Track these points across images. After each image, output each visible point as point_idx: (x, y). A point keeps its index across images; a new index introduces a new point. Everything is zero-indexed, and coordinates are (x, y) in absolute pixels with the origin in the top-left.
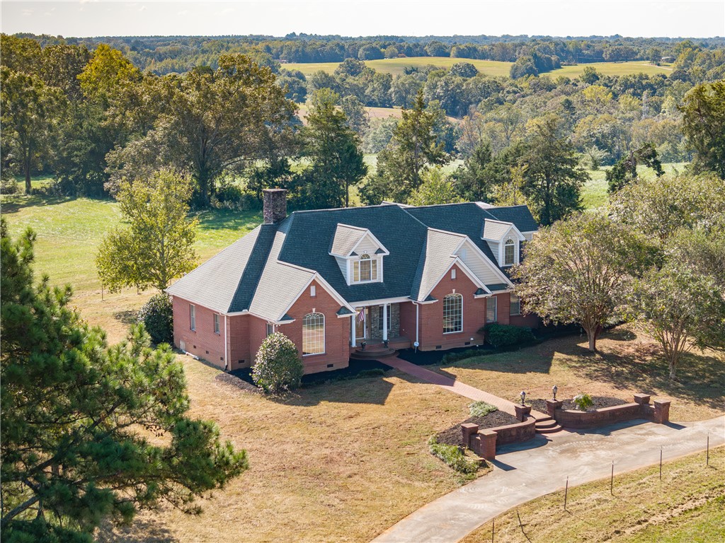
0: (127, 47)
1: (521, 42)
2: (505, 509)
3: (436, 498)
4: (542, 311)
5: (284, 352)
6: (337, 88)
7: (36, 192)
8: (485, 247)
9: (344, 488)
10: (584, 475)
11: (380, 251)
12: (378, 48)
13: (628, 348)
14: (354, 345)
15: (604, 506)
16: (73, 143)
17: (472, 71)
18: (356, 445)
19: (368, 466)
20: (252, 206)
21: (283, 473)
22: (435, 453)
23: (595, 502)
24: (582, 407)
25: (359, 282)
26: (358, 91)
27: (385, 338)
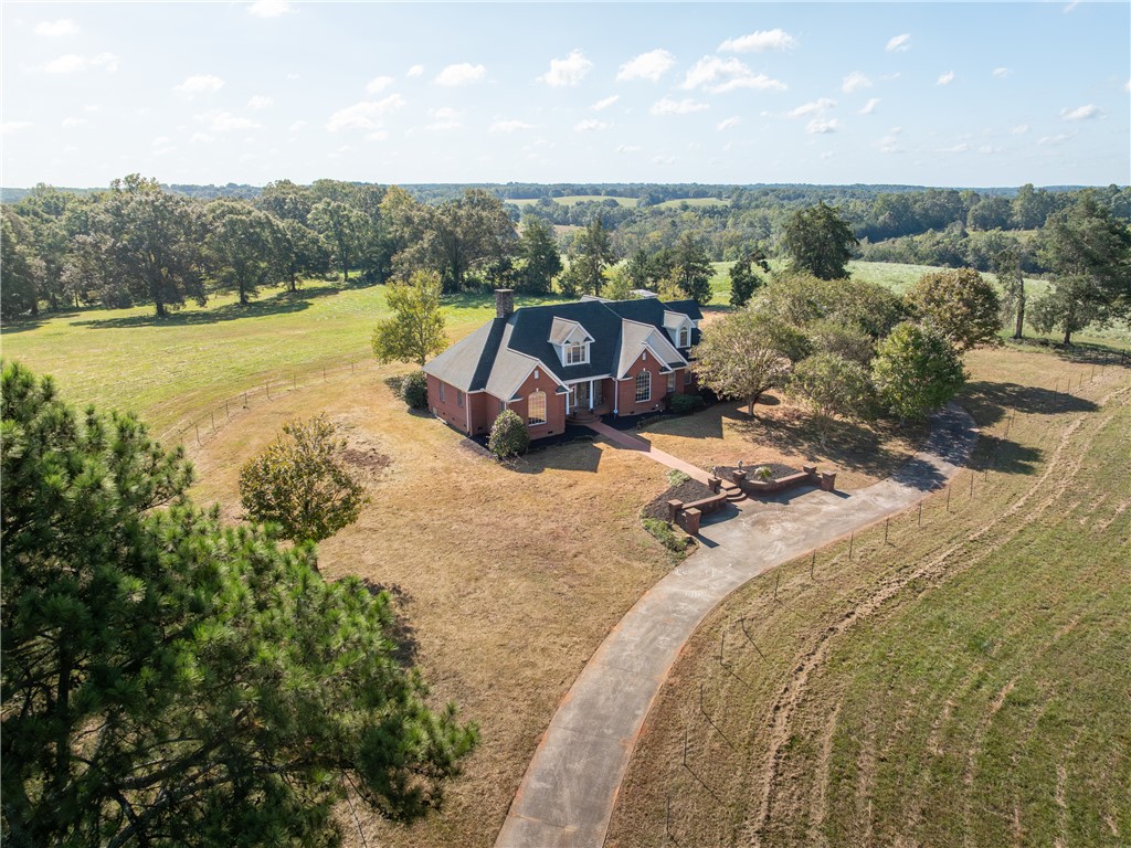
0: (415, 190)
1: (642, 187)
2: (721, 598)
3: (655, 583)
4: (715, 386)
5: (515, 426)
6: (538, 214)
7: (351, 280)
8: (665, 332)
9: (571, 571)
10: (780, 552)
11: (587, 339)
12: (560, 190)
13: (778, 413)
14: (568, 413)
15: (808, 592)
16: (372, 249)
17: (615, 204)
18: (578, 518)
19: (590, 543)
20: (490, 290)
21: (516, 553)
22: (647, 528)
23: (800, 588)
24: (763, 479)
25: (572, 364)
26: (549, 215)
27: (591, 407)
